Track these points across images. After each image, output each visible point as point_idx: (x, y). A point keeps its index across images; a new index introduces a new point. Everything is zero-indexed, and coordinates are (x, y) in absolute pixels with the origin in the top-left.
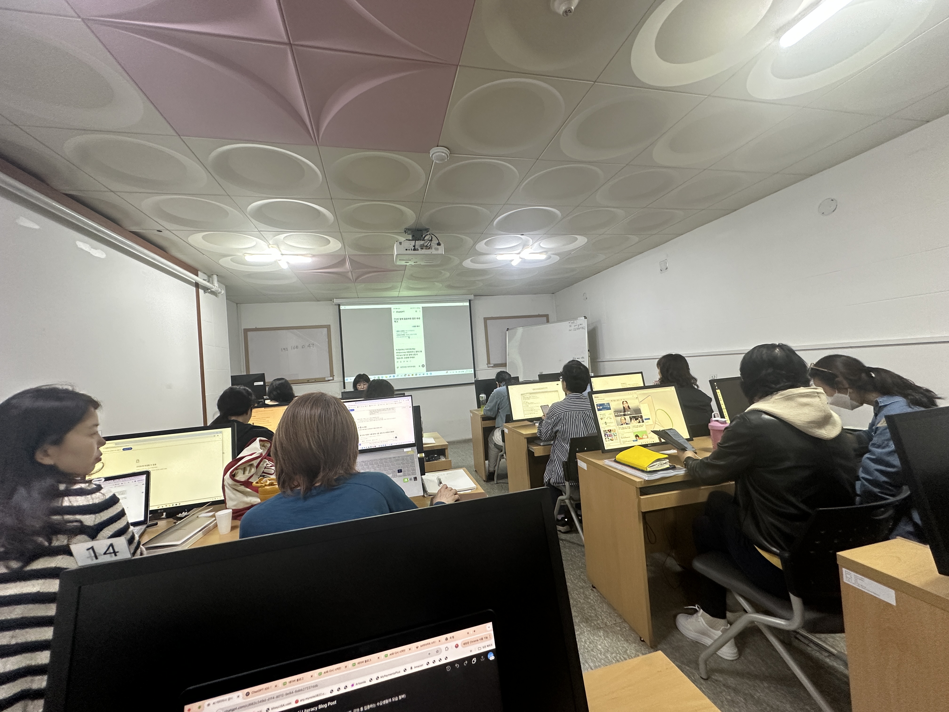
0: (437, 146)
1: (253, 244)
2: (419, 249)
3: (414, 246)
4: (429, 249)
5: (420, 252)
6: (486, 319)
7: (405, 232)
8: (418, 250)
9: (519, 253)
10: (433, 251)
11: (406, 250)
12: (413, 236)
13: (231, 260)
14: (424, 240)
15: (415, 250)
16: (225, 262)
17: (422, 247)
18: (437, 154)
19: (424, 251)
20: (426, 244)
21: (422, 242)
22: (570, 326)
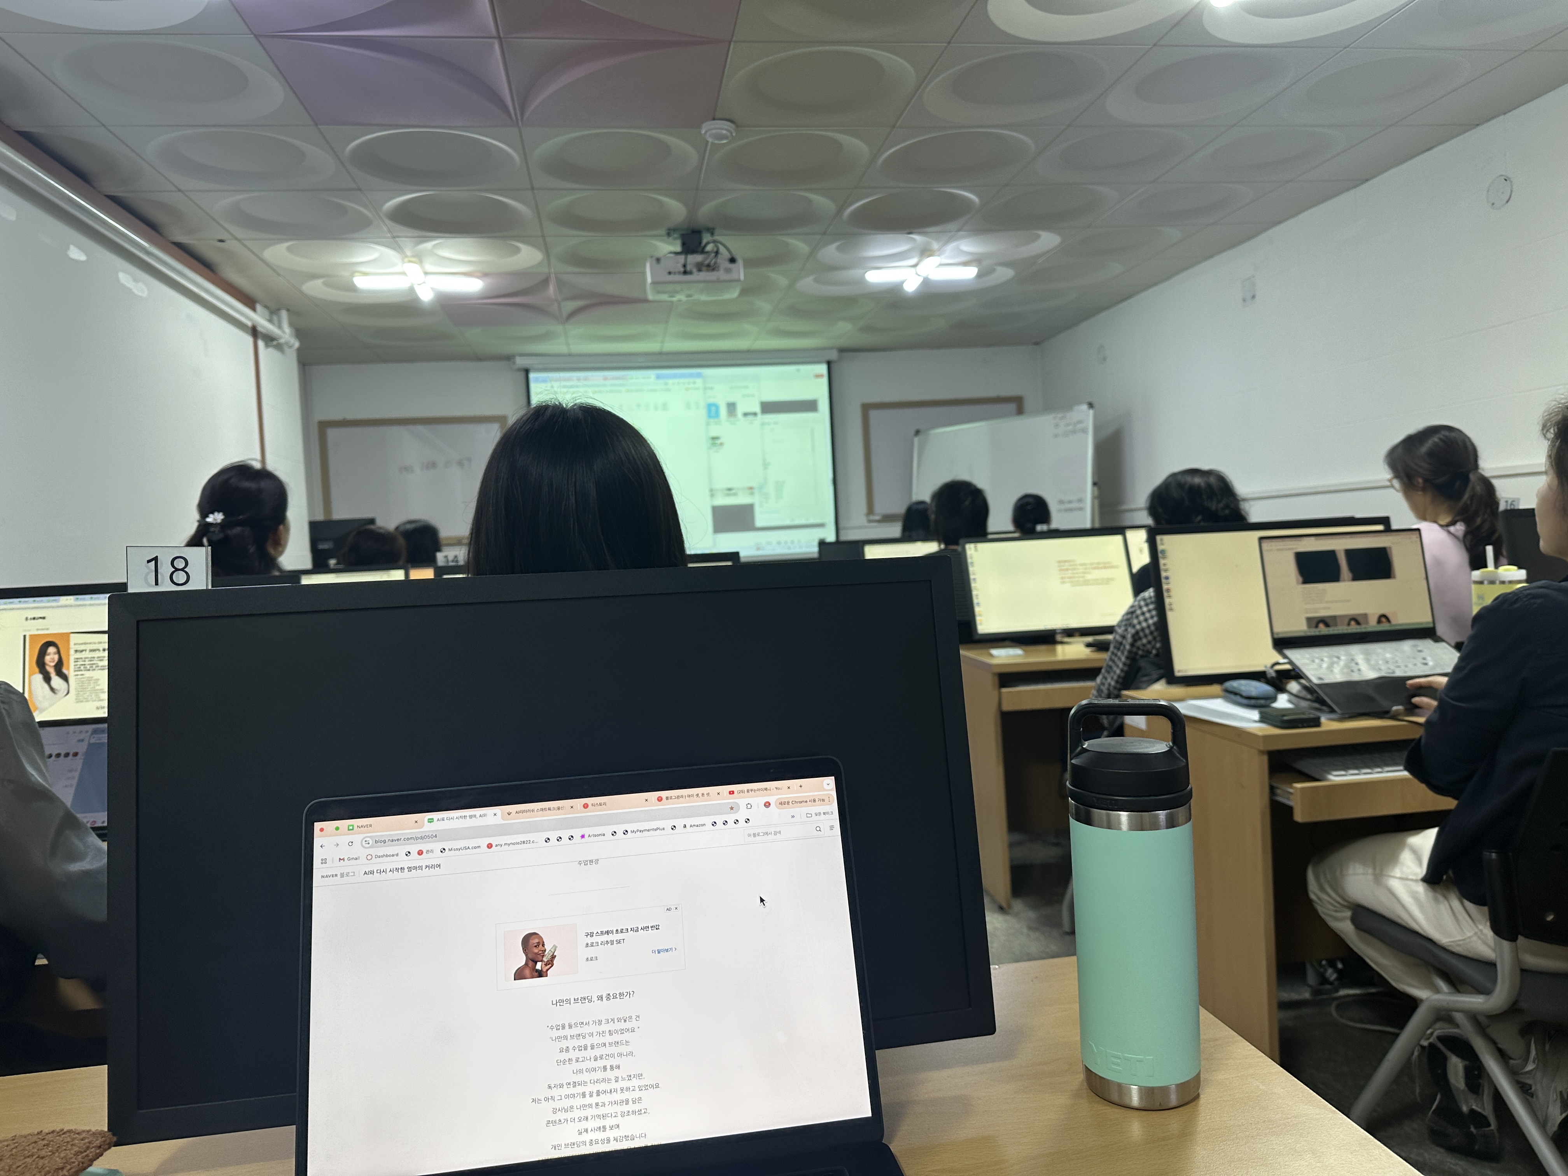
0: (714, 119)
1: (375, 255)
2: (695, 270)
3: (685, 266)
4: (713, 270)
5: (697, 276)
6: (867, 408)
7: (669, 235)
8: (691, 273)
9: (915, 266)
10: (721, 274)
11: (670, 273)
12: (683, 244)
13: (325, 284)
14: (703, 252)
15: (685, 273)
16: (315, 288)
17: (700, 267)
18: (714, 131)
19: (704, 275)
20: (707, 262)
21: (699, 258)
22: (1057, 426)
